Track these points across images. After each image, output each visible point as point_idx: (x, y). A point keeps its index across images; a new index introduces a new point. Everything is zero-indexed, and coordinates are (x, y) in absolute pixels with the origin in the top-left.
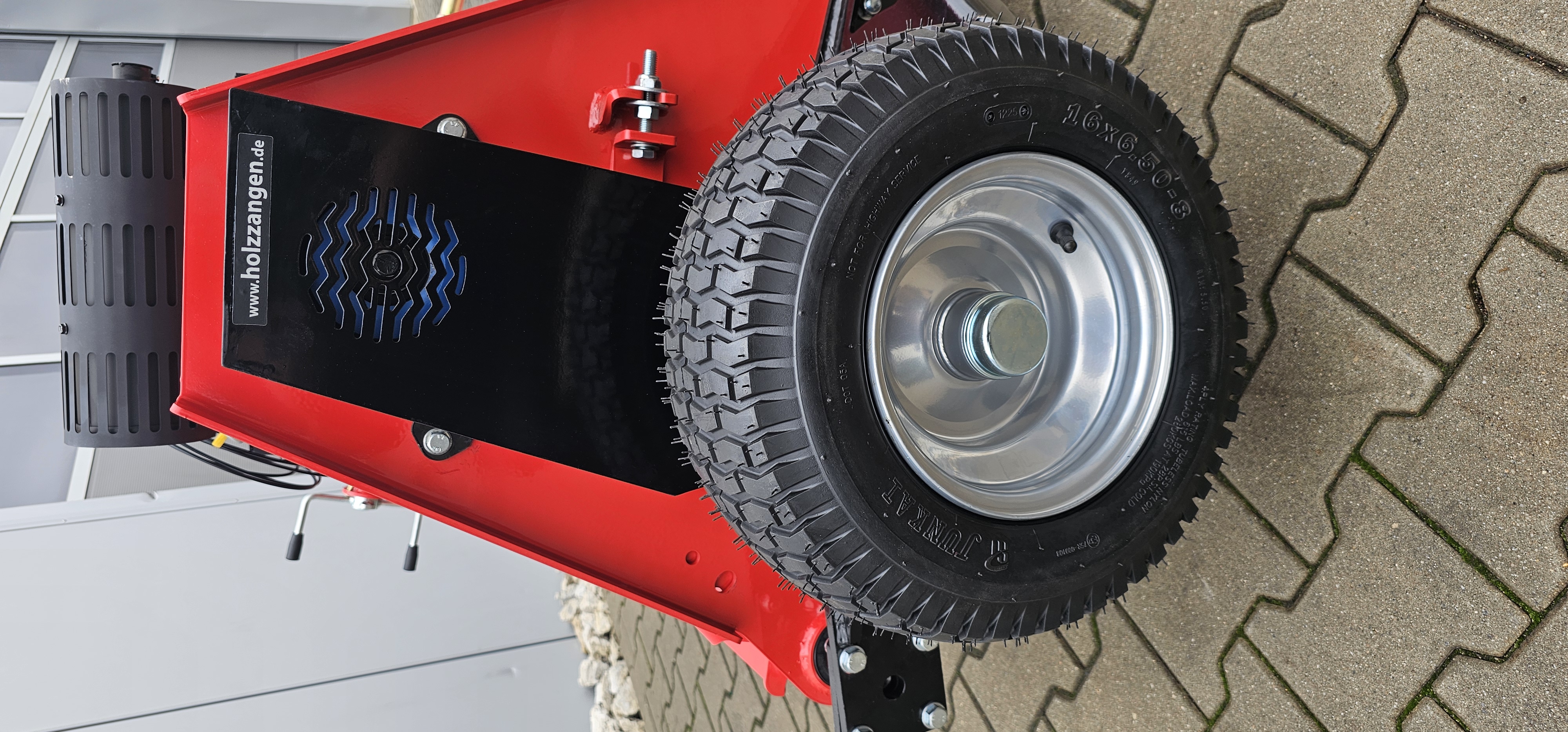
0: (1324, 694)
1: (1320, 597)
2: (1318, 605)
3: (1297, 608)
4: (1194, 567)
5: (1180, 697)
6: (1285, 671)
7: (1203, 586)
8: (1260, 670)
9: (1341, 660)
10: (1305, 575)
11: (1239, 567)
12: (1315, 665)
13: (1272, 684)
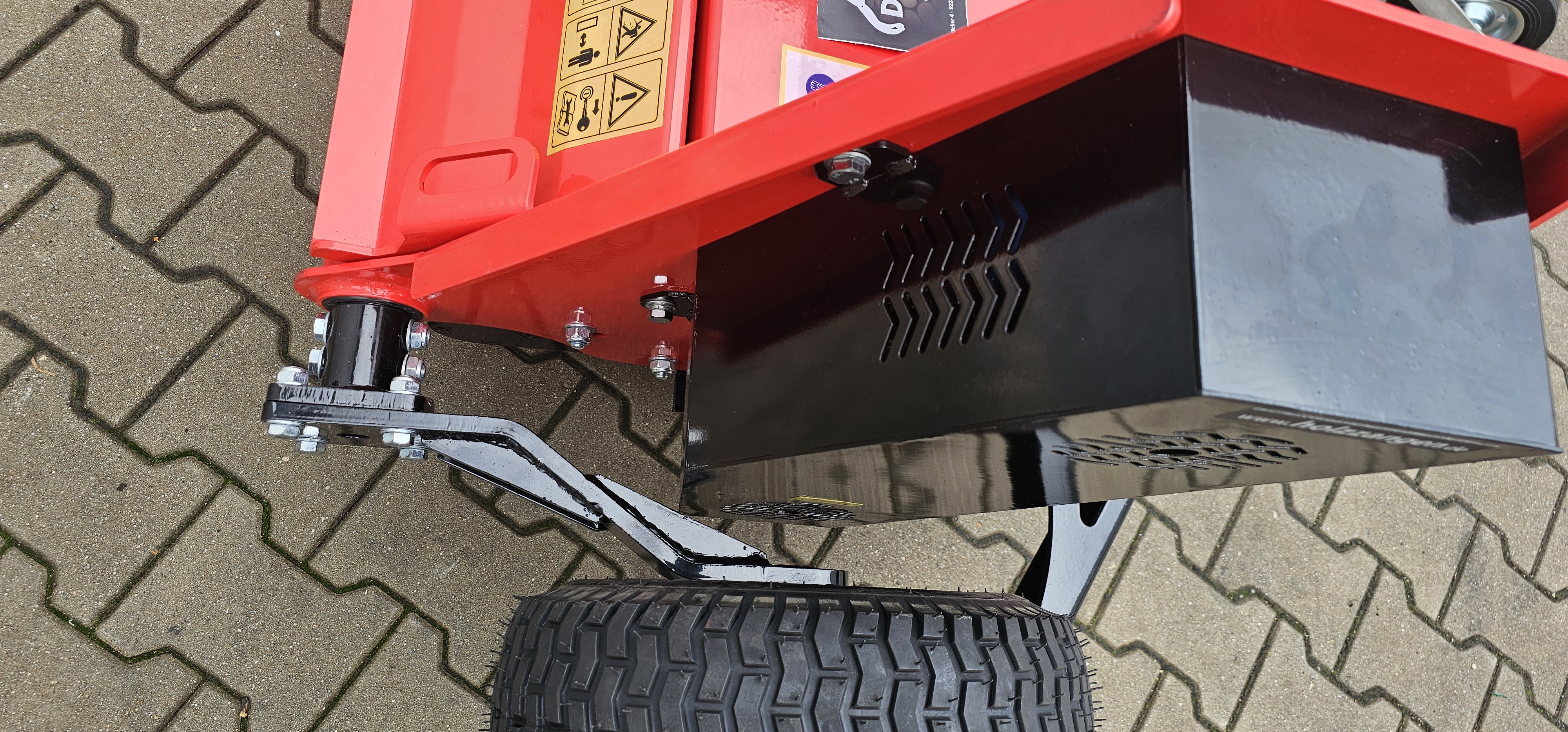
0: (369, 708)
1: (458, 703)
2: (451, 701)
3: (444, 678)
4: (465, 552)
5: (324, 527)
6: (380, 663)
7: (449, 565)
8: (376, 634)
9: (405, 725)
10: (475, 684)
11: (473, 610)
12: (394, 698)
13: (365, 649)
